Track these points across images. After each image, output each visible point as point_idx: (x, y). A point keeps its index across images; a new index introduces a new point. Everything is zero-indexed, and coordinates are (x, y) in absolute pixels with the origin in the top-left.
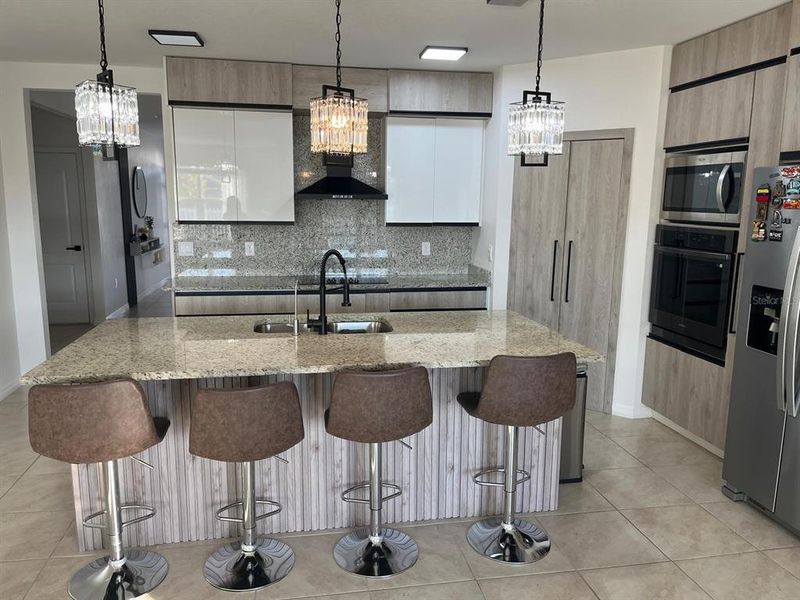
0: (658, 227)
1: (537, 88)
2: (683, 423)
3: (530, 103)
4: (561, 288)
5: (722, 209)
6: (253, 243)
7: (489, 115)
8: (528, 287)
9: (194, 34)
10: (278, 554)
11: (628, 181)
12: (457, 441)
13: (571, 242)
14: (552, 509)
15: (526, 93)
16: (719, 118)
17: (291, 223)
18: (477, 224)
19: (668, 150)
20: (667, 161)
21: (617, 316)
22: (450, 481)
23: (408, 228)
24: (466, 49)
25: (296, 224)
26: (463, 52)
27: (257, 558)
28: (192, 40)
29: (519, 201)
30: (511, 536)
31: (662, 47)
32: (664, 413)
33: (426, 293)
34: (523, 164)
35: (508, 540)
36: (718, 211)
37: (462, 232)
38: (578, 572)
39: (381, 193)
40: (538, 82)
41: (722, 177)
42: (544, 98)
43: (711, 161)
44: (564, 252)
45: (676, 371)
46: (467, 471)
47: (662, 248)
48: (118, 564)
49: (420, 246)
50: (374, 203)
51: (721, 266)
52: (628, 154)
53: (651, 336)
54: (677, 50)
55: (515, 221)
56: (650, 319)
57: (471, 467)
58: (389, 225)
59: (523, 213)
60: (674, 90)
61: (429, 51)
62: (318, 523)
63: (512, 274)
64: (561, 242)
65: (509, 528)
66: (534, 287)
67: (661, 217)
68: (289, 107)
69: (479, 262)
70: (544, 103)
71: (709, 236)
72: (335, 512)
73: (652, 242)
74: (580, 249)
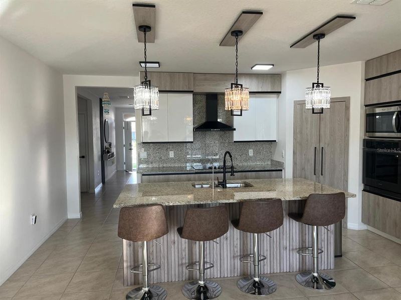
0: (364, 140)
1: (318, 81)
2: (384, 230)
3: (315, 88)
4: (319, 169)
5: (395, 131)
6: (173, 152)
7: (280, 92)
8: (303, 169)
9: (158, 63)
10: (214, 286)
11: (348, 120)
12: (288, 236)
13: (322, 148)
14: (332, 268)
15: (313, 84)
16: (390, 92)
17: (192, 142)
18: (275, 141)
19: (366, 106)
20: (366, 111)
21: (347, 181)
22: (285, 254)
23: (242, 143)
24: (273, 65)
25: (194, 143)
26: (272, 66)
27: (205, 287)
28: (157, 65)
29: (296, 130)
30: (317, 278)
31: (360, 62)
32: (374, 226)
33: (254, 173)
34: (313, 113)
35: (315, 279)
36: (393, 132)
37: (267, 144)
38: (351, 293)
39: (231, 127)
40: (318, 79)
41: (394, 117)
42: (321, 85)
43: (388, 110)
44: (319, 153)
45: (378, 206)
46: (293, 249)
47: (367, 149)
48: (147, 289)
49: (248, 152)
50: (227, 132)
51: (397, 156)
52: (347, 108)
53: (364, 190)
54: (368, 64)
55: (295, 139)
56: (363, 182)
57: (294, 248)
58: (235, 142)
59: (299, 136)
60: (367, 80)
61: (257, 66)
62: (227, 274)
63: (295, 163)
64: (318, 147)
65: (316, 274)
66: (306, 168)
67: (365, 135)
68: (192, 92)
69: (276, 158)
70: (321, 88)
71: (390, 143)
72: (234, 269)
73: (362, 147)
74: (327, 151)
